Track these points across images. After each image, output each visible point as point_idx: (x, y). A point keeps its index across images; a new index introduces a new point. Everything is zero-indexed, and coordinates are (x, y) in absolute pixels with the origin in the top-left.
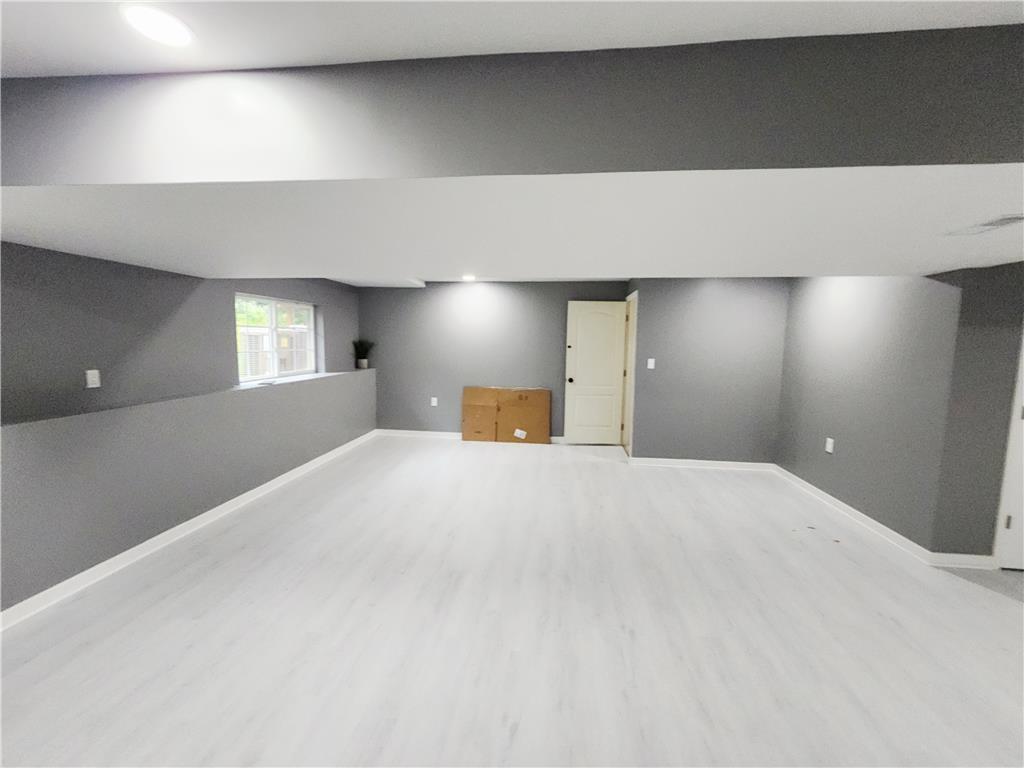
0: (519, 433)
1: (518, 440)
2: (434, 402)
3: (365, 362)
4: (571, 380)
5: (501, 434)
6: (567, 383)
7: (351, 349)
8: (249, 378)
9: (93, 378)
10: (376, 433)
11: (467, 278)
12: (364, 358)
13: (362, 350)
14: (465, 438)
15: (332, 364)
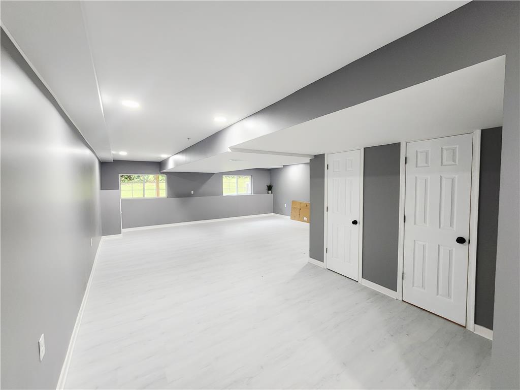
0: (305, 219)
1: (305, 222)
2: (285, 205)
3: (270, 192)
5: (300, 218)
7: (266, 188)
8: (224, 194)
9: (192, 192)
10: (273, 214)
13: (270, 188)
14: (291, 219)
15: (256, 191)
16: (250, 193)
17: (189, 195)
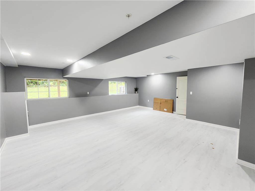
0: (165, 110)
1: (165, 111)
2: (148, 101)
3: (136, 92)
4: (177, 97)
5: (161, 109)
6: (176, 98)
7: (134, 90)
9: (88, 93)
10: (138, 106)
11: (152, 74)
12: (137, 91)
13: (136, 90)
14: (154, 109)
15: (129, 92)
16: (125, 93)
17: (86, 95)
